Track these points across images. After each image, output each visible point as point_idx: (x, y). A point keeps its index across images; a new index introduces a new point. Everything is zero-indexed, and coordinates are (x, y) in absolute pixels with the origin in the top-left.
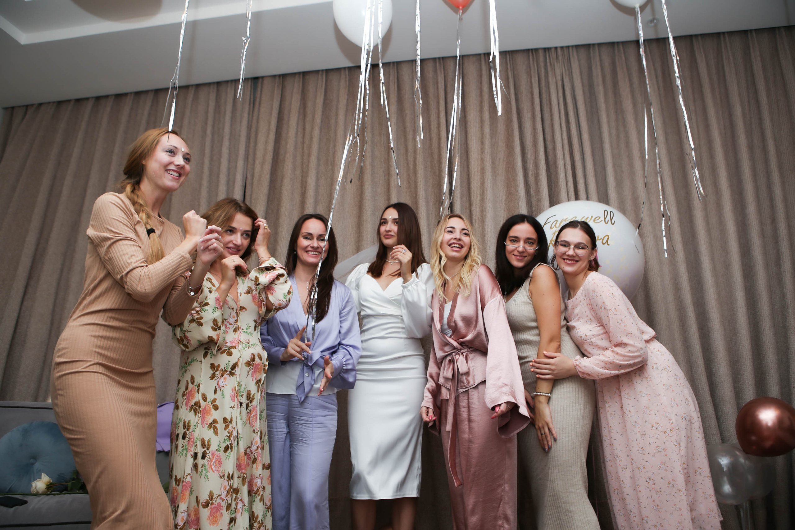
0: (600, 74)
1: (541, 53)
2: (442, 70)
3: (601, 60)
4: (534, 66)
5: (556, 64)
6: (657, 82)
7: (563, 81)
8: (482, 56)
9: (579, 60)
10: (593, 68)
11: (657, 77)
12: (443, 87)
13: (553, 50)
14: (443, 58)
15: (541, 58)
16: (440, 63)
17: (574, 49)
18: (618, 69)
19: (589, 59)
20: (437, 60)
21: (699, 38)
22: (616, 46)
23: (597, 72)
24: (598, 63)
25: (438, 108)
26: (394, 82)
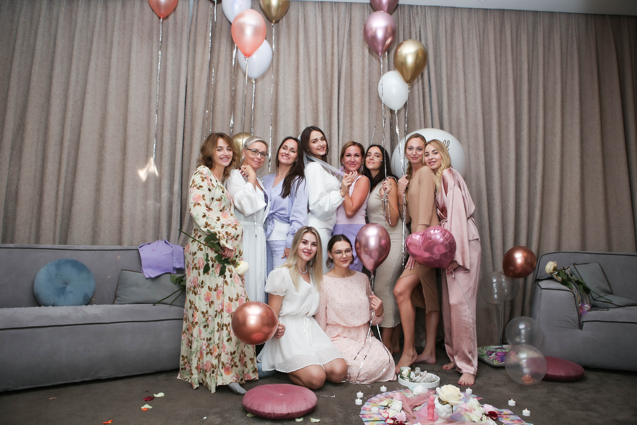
0: (444, 29)
1: (406, 9)
2: (337, 11)
3: (445, 19)
4: (401, 18)
5: (416, 18)
6: (480, 39)
7: (420, 32)
8: (366, 5)
9: (431, 17)
10: (440, 24)
11: (480, 36)
12: (337, 25)
13: (415, 7)
14: (337, 2)
15: (406, 12)
16: (335, 5)
17: (429, 8)
18: (456, 27)
19: (437, 16)
20: (334, 4)
21: (509, 11)
22: (456, 10)
23: (442, 27)
24: (444, 22)
25: (333, 40)
26: (302, 16)
